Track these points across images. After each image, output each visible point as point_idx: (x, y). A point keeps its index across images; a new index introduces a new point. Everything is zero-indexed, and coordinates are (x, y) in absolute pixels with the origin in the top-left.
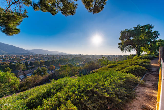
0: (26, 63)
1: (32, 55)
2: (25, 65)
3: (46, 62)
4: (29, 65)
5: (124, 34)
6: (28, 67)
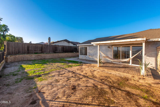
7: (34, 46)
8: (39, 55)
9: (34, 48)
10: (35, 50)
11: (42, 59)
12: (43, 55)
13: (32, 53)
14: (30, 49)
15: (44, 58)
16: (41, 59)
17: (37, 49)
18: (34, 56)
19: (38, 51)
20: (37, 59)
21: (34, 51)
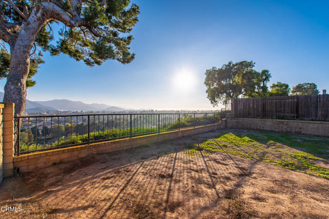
0: (35, 130)
1: (47, 112)
2: (31, 134)
3: (78, 126)
4: (41, 133)
5: (212, 76)
6: (39, 138)
7: (276, 102)
8: (282, 123)
9: (276, 106)
10: (279, 112)
11: (291, 132)
12: (295, 124)
13: (272, 116)
14: (268, 108)
15: (297, 130)
16: (287, 133)
17: (283, 109)
18: (271, 124)
19: (287, 112)
20: (277, 130)
21: (276, 112)
